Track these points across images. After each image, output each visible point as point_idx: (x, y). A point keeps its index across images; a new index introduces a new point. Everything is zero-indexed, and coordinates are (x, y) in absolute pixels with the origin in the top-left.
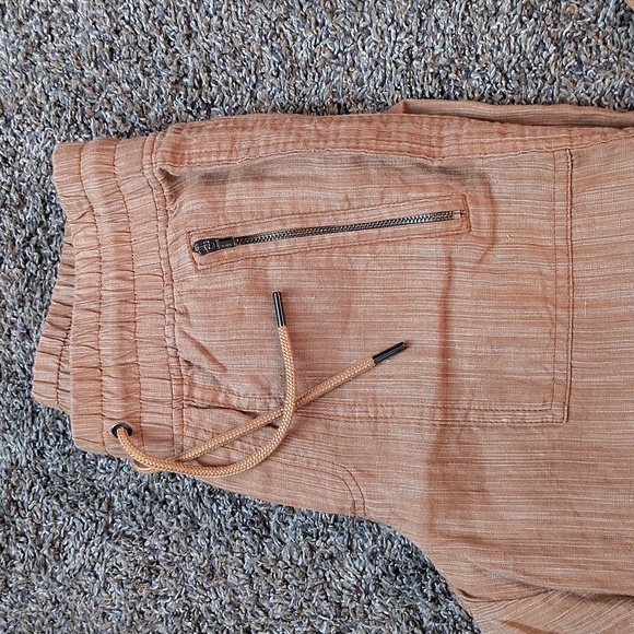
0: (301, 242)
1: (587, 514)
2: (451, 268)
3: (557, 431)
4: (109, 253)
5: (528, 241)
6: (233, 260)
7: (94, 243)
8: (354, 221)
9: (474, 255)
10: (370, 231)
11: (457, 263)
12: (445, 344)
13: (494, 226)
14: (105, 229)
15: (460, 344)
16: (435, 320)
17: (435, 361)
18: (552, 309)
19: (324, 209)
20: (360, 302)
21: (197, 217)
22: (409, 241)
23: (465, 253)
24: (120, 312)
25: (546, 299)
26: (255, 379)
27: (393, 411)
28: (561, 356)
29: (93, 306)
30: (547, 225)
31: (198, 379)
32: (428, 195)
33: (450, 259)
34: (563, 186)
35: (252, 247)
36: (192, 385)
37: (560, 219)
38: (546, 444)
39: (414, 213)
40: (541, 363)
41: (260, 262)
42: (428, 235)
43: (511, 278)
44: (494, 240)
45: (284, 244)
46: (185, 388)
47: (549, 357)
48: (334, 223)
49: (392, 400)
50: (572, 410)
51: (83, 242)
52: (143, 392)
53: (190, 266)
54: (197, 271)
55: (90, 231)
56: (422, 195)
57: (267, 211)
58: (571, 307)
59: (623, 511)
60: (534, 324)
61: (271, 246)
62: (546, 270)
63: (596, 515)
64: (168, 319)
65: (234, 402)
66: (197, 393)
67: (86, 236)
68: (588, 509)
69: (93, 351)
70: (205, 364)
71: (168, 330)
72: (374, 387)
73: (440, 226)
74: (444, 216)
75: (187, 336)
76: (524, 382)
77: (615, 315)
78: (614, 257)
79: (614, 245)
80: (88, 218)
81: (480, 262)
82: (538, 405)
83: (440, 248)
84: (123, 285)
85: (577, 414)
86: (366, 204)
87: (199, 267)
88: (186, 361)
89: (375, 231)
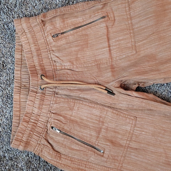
0: (75, 31)
1: (145, 67)
2: (108, 28)
3: (135, 56)
4: (31, 41)
5: (122, 18)
6: (61, 38)
7: (27, 39)
8: (85, 24)
9: (111, 24)
10: (89, 25)
11: (108, 27)
12: (109, 44)
13: (114, 17)
14: (29, 35)
15: (112, 44)
16: (106, 40)
17: (108, 49)
18: (129, 31)
19: (78, 22)
20: (90, 40)
21: (52, 30)
22: (98, 25)
23: (110, 24)
24: (37, 53)
25: (127, 29)
26: (70, 62)
27: (101, 62)
28: (133, 40)
29: (30, 53)
30: (125, 13)
31: (57, 64)
32: (99, 14)
33: (107, 26)
34: (127, 4)
35: (65, 34)
36: (56, 66)
37: (128, 12)
38: (133, 59)
39: (97, 18)
40: (129, 42)
41: (67, 37)
42: (101, 22)
43: (120, 27)
44: (115, 20)
45: (72, 32)
46: (55, 67)
47: (130, 41)
48: (81, 25)
49: (100, 60)
50: (137, 51)
51: (24, 39)
52: (46, 69)
53: (52, 41)
54: (54, 41)
55: (25, 36)
56: (98, 14)
57: (66, 25)
58: (133, 29)
59: (152, 65)
60: (126, 35)
61: (69, 33)
62: (127, 23)
63: (147, 67)
64: (49, 52)
65: (66, 68)
66: (58, 68)
67: (24, 38)
68: (145, 66)
69: (32, 62)
70: (58, 60)
71: (49, 55)
72: (95, 58)
73: (103, 20)
74: (104, 17)
75: (54, 55)
76: (126, 47)
77: (142, 28)
78: (139, 17)
79: (140, 14)
80: (24, 34)
81: (113, 25)
82: (130, 51)
83: (105, 24)
84: (36, 47)
85: (138, 51)
86: (87, 19)
87: (55, 41)
88: (54, 61)
89: (90, 24)
